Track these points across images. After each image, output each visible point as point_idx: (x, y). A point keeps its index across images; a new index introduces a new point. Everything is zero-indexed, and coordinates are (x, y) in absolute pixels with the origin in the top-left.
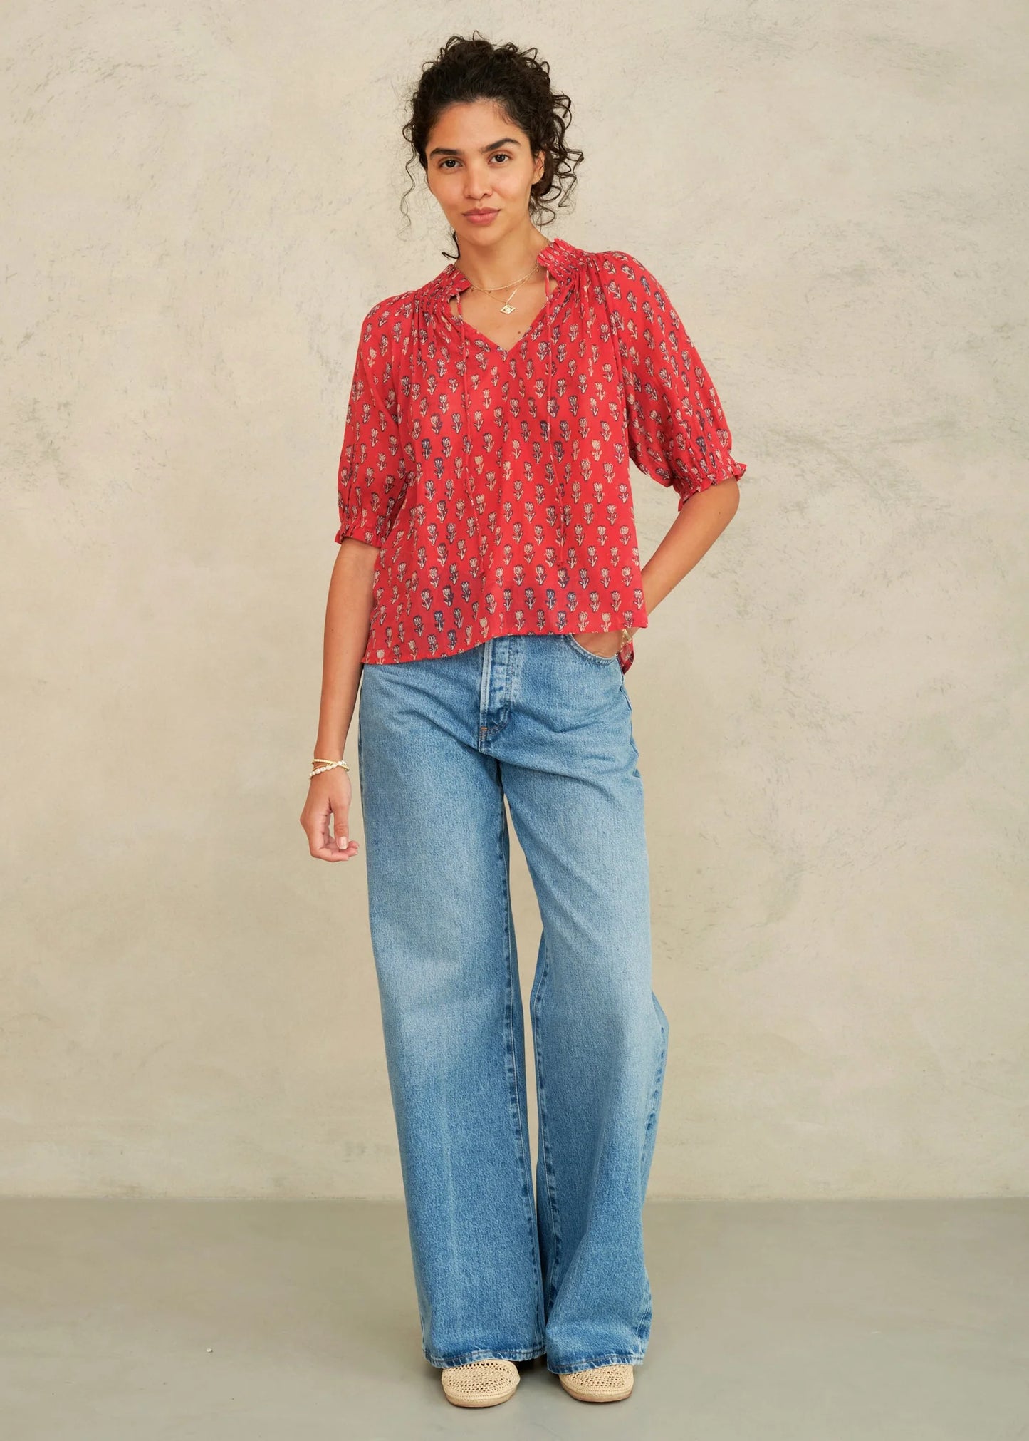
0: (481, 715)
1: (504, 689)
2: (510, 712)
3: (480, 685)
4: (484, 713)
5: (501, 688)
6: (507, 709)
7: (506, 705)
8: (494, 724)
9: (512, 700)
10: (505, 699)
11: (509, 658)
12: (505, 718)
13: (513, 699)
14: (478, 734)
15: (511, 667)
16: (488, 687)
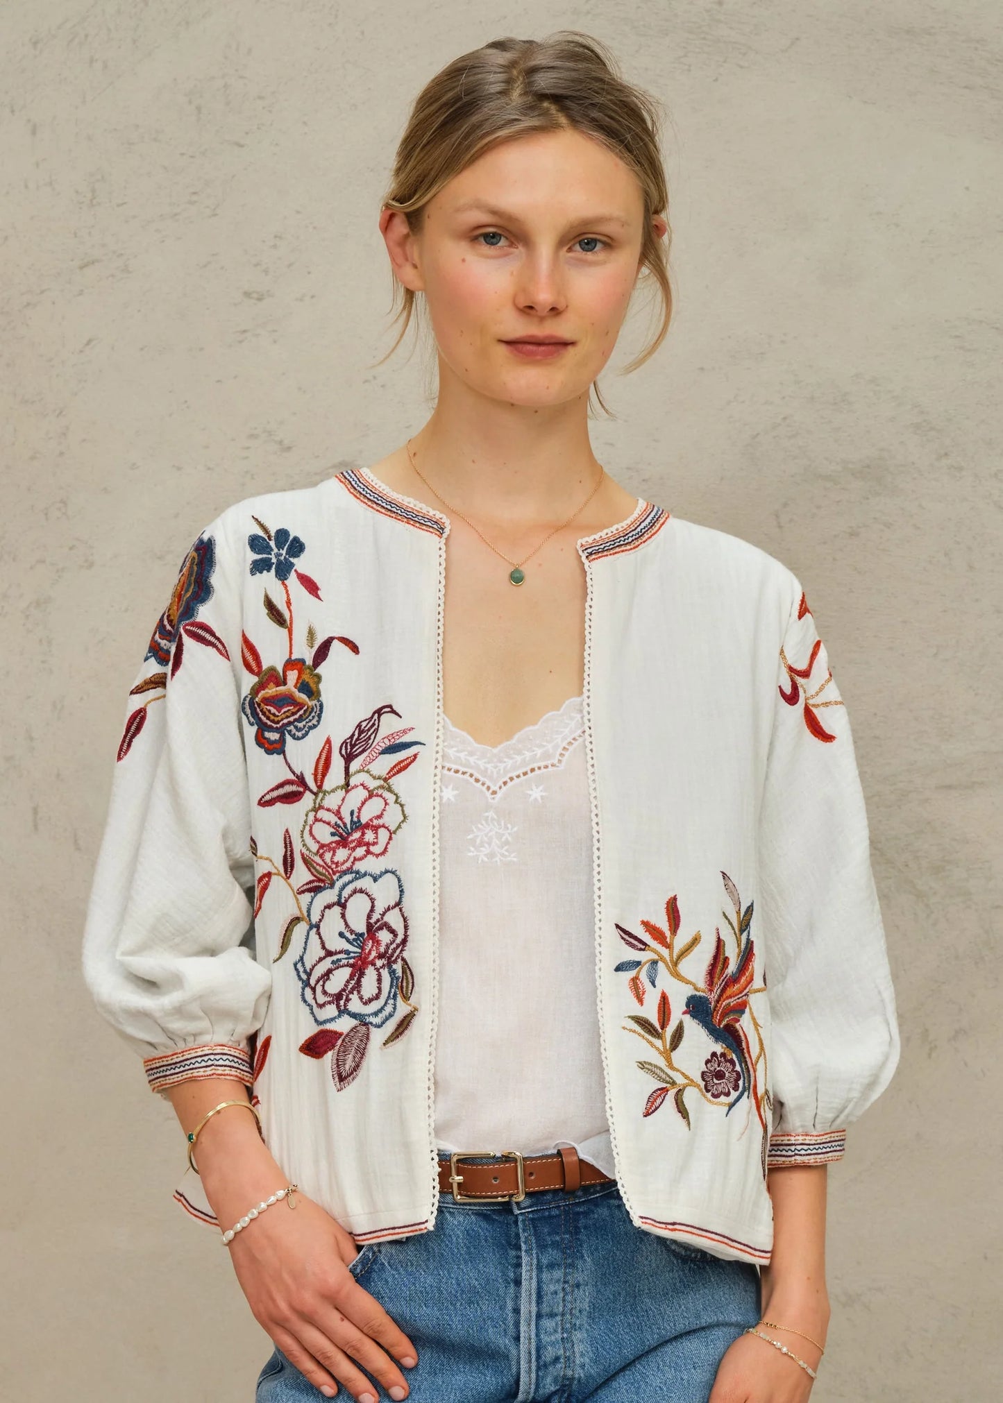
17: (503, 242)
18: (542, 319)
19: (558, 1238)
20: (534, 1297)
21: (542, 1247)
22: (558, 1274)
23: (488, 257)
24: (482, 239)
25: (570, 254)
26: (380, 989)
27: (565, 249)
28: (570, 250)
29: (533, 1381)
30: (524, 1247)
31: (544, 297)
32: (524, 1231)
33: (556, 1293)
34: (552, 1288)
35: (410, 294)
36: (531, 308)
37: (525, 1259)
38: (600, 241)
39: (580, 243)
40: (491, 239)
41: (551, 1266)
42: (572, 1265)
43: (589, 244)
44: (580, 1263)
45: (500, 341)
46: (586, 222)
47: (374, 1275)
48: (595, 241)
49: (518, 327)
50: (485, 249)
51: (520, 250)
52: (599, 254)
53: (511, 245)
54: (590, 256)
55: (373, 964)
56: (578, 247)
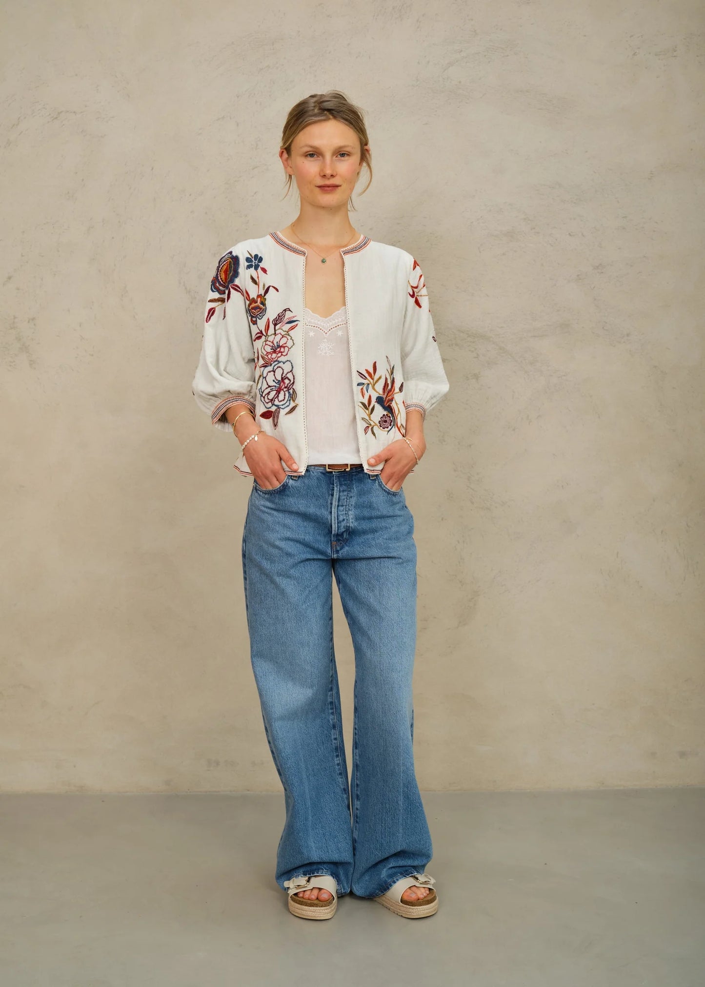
17: (315, 156)
18: (329, 179)
19: (346, 482)
20: (337, 500)
21: (341, 485)
22: (345, 493)
23: (310, 161)
24: (309, 156)
25: (337, 158)
26: (285, 398)
27: (335, 156)
28: (337, 157)
29: (337, 527)
30: (335, 485)
31: (328, 172)
32: (336, 479)
33: (344, 499)
34: (343, 498)
35: (290, 176)
36: (325, 176)
37: (335, 488)
38: (346, 154)
39: (340, 154)
40: (312, 155)
41: (343, 491)
42: (350, 491)
43: (343, 155)
44: (352, 491)
45: (316, 186)
46: (341, 147)
47: (286, 489)
48: (345, 154)
49: (320, 182)
50: (309, 158)
51: (321, 158)
52: (346, 158)
53: (318, 157)
54: (343, 158)
55: (283, 390)
56: (339, 156)
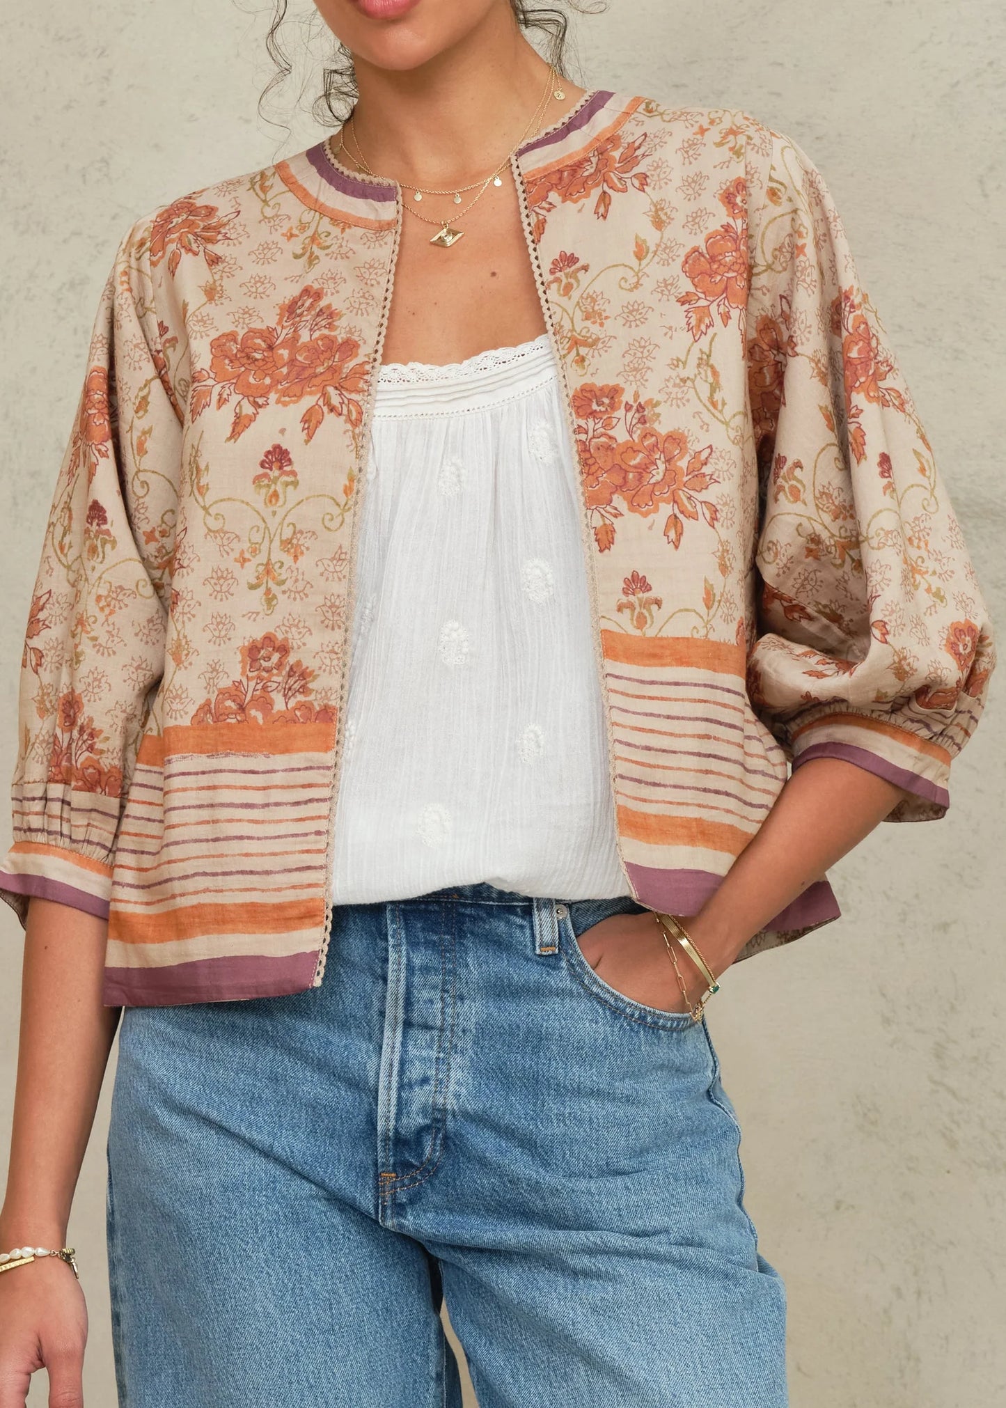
0: (379, 1144)
1: (432, 1082)
2: (446, 1138)
3: (378, 1074)
4: (386, 1139)
5: (425, 1081)
6: (438, 1130)
7: (437, 1121)
8: (413, 1166)
9: (449, 1107)
10: (435, 1104)
11: (443, 1013)
12: (434, 1150)
13: (451, 1104)
14: (376, 1188)
15: (448, 1033)
16: (395, 1078)
